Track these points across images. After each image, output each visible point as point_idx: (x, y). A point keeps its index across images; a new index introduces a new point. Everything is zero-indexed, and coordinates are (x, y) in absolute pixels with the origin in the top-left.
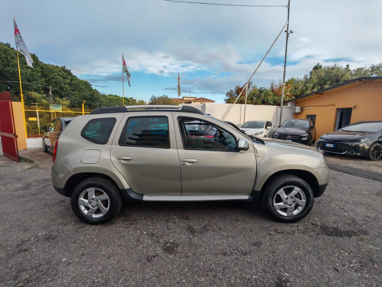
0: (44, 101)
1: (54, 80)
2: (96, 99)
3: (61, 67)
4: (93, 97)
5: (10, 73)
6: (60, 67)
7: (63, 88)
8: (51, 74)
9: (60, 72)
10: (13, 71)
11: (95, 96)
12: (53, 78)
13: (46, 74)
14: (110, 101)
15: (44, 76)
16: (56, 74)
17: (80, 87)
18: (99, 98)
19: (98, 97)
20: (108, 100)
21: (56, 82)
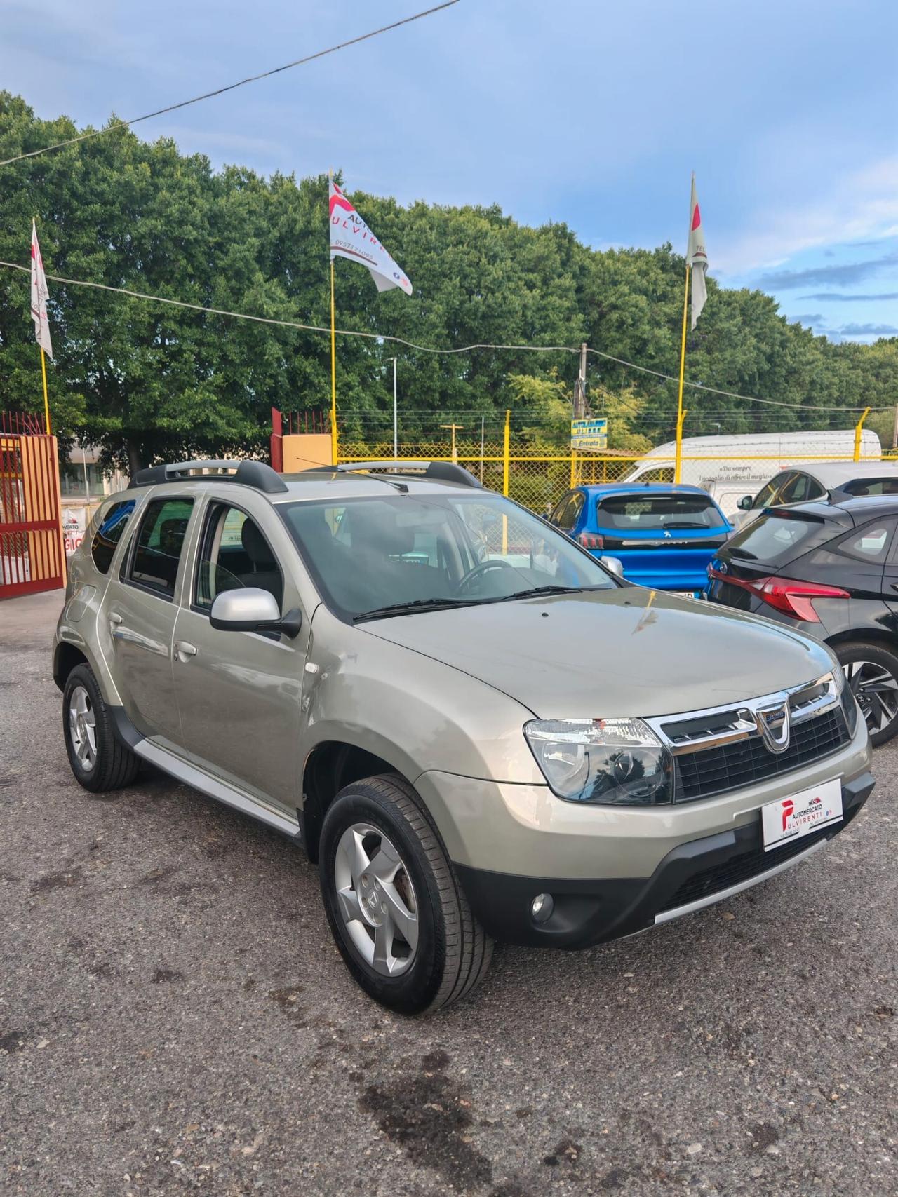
0: (557, 409)
1: (615, 316)
2: (792, 372)
3: (657, 251)
4: (776, 365)
5: (480, 314)
6: (653, 252)
7: (645, 342)
8: (610, 293)
9: (644, 274)
10: (489, 306)
11: (788, 359)
12: (614, 307)
13: (593, 294)
14: (877, 376)
15: (585, 302)
16: (626, 289)
17: (719, 326)
18: (808, 367)
19: (801, 362)
20: (864, 371)
21: (622, 323)
